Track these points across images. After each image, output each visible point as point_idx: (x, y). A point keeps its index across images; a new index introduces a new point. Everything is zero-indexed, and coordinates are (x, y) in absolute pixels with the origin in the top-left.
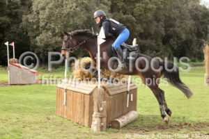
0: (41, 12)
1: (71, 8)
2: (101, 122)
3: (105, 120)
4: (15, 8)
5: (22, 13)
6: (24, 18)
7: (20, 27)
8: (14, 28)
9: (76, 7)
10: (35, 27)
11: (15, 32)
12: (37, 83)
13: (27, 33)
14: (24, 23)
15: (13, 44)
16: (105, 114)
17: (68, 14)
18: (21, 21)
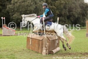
0: (15, 4)
1: (29, 3)
2: (46, 51)
3: (48, 51)
4: (4, 2)
5: (7, 4)
6: (8, 6)
7: (6, 10)
8: (3, 11)
9: (31, 2)
10: (12, 11)
11: (4, 13)
13: (9, 13)
14: (8, 9)
15: (4, 18)
16: (48, 48)
17: (27, 5)
18: (7, 8)
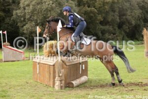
0: (26, 8)
1: (49, 5)
4: (8, 5)
5: (13, 9)
6: (14, 12)
7: (12, 19)
8: (7, 20)
9: (53, 4)
10: (22, 19)
11: (8, 23)
12: (23, 60)
13: (17, 24)
14: (14, 16)
15: (5, 32)
17: (47, 9)
18: (12, 15)
